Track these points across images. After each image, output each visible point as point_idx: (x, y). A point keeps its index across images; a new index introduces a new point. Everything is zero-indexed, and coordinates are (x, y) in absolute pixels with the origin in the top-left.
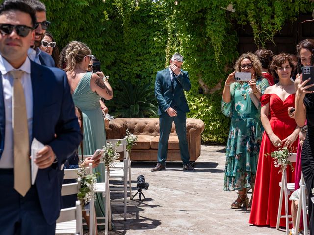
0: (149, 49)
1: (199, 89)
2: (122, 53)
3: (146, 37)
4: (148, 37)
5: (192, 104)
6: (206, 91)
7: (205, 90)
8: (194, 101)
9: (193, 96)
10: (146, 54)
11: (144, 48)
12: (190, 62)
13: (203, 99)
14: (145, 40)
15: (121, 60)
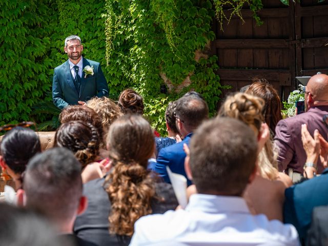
0: (96, 31)
1: (161, 87)
2: (57, 39)
3: (92, 15)
4: (95, 14)
5: (151, 107)
6: (170, 89)
7: (170, 87)
8: (153, 104)
9: (152, 96)
10: (92, 39)
11: (89, 30)
12: (146, 49)
13: (163, 100)
14: (92, 19)
15: (57, 49)
